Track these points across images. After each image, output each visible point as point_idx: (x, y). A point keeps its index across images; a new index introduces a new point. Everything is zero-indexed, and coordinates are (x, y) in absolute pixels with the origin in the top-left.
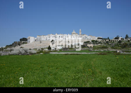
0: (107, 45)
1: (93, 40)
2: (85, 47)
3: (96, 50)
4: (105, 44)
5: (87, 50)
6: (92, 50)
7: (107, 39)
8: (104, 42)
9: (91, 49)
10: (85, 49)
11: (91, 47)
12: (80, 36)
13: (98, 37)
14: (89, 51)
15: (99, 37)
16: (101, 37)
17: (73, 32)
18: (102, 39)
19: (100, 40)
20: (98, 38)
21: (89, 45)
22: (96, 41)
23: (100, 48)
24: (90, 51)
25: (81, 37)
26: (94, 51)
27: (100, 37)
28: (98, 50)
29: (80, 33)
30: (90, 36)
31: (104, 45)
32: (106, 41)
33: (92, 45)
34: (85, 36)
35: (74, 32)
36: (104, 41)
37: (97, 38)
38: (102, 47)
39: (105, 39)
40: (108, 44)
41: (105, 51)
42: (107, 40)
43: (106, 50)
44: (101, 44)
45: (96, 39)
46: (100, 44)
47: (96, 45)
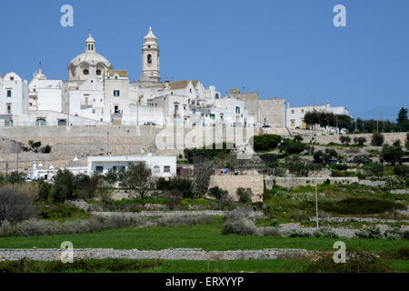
0: (394, 185)
1: (268, 131)
2: (189, 195)
3: (294, 227)
4: (377, 171)
5: (208, 221)
6: (258, 222)
7: (389, 128)
8: (363, 151)
9: (249, 219)
10: (196, 213)
11: (244, 195)
12: (149, 94)
13: (310, 109)
14: (228, 231)
15: (320, 109)
16: (339, 111)
17: (83, 58)
18: (342, 122)
19: (325, 137)
20: (311, 119)
21: (226, 182)
22: (294, 146)
23: (328, 208)
24: (233, 233)
25: (152, 103)
26: (272, 239)
27: (328, 109)
28: (308, 224)
29: (151, 69)
30: (236, 93)
31: (367, 182)
32: (378, 141)
33: (254, 182)
34: (189, 93)
35: (92, 57)
36: (361, 142)
37: (298, 116)
38: (348, 201)
39: (369, 126)
40: (397, 172)
41: (374, 234)
42: (390, 138)
43: (383, 228)
44: (340, 170)
45: (288, 121)
46: (324, 175)
47: (287, 180)
